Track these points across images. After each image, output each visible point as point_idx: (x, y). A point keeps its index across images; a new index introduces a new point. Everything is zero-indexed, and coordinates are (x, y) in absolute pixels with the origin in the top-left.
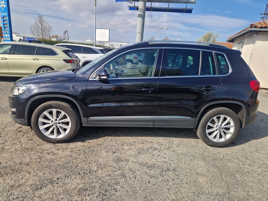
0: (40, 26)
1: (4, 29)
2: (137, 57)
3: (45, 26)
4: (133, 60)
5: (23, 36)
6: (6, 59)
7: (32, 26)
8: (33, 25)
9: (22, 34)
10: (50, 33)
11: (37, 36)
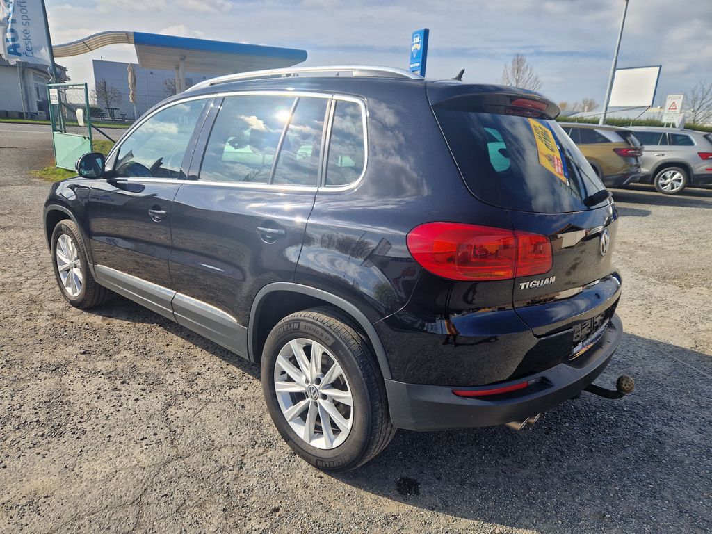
4: (692, 166)
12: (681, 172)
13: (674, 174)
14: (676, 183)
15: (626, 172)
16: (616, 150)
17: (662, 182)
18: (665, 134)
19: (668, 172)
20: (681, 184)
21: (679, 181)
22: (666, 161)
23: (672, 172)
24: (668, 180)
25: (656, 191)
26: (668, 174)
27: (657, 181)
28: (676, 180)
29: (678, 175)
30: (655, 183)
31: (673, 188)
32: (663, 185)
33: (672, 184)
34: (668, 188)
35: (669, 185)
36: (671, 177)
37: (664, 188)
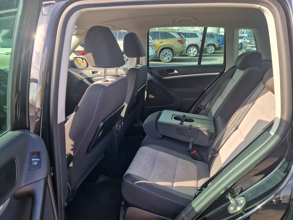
4: (199, 45)
13: (193, 49)
14: (194, 53)
15: (183, 50)
16: (178, 41)
17: (190, 52)
18: (188, 33)
19: (191, 48)
20: (196, 53)
21: (195, 51)
22: (190, 44)
23: (193, 48)
24: (192, 52)
25: (188, 56)
26: (191, 49)
27: (188, 52)
28: (194, 51)
29: (195, 49)
30: (187, 53)
31: (193, 54)
32: (190, 54)
33: (193, 53)
34: (192, 55)
35: (192, 53)
36: (193, 50)
37: (190, 55)
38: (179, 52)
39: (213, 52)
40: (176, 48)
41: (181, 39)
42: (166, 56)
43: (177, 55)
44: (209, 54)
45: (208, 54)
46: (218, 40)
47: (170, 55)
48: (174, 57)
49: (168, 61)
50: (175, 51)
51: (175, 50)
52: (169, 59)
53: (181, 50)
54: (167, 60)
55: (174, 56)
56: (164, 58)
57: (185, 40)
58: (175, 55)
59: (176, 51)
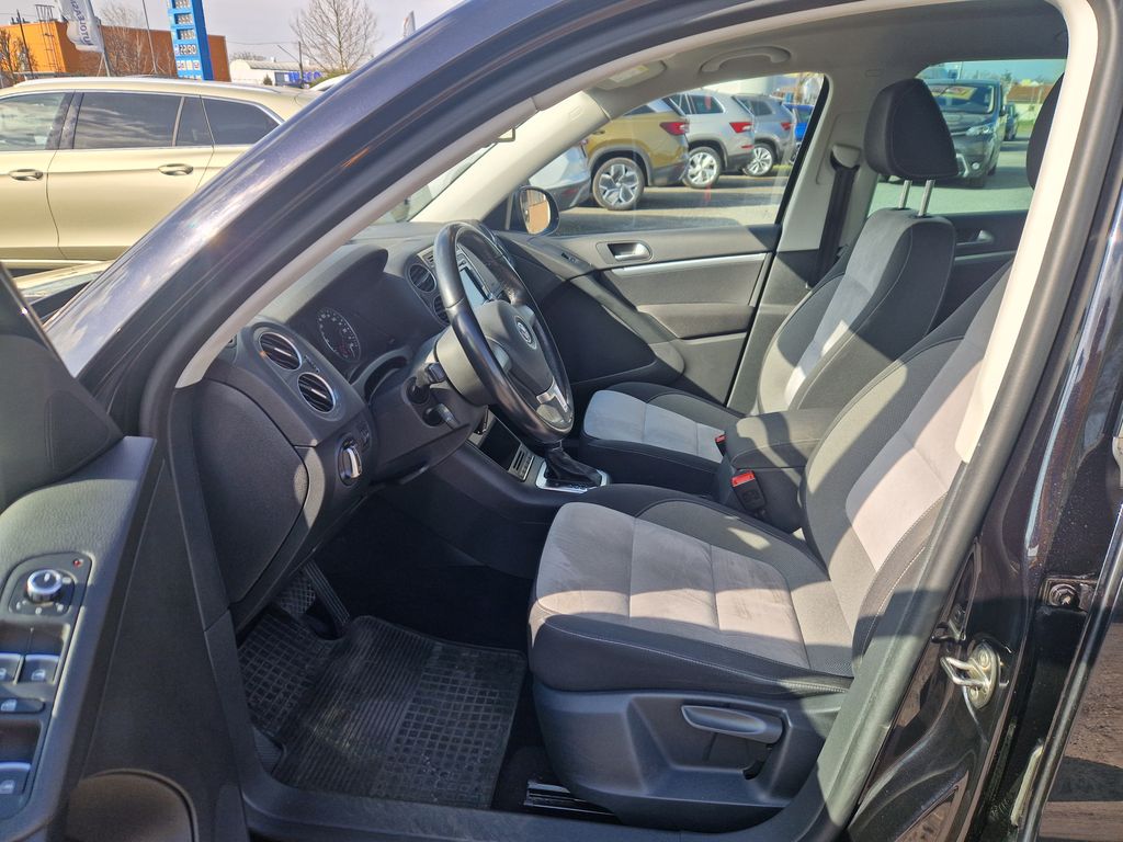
0: (333, 17)
1: (179, 38)
2: (748, 124)
3: (350, 13)
4: (725, 144)
5: (275, 65)
6: (39, 176)
7: (300, 19)
8: (303, 13)
9: (272, 59)
10: (368, 41)
11: (319, 60)
12: (712, 154)
13: (704, 157)
14: (708, 172)
15: (680, 161)
16: (664, 126)
17: (690, 171)
19: (697, 155)
20: (715, 171)
21: (712, 167)
23: (702, 154)
24: (698, 168)
25: (683, 185)
26: (697, 158)
27: (685, 171)
28: (706, 167)
29: (709, 158)
30: (682, 173)
31: (705, 179)
32: (693, 176)
33: (704, 173)
34: (698, 180)
35: (700, 174)
36: (701, 163)
37: (693, 180)
38: (668, 170)
39: (766, 168)
40: (655, 153)
41: (672, 119)
42: (618, 184)
43: (658, 181)
44: (752, 176)
45: (748, 177)
46: (783, 125)
47: (631, 179)
48: (646, 190)
49: (624, 203)
50: (651, 168)
51: (653, 164)
52: (627, 195)
53: (674, 162)
54: (620, 201)
55: (647, 185)
56: (610, 194)
57: (686, 123)
58: (652, 181)
59: (655, 166)
